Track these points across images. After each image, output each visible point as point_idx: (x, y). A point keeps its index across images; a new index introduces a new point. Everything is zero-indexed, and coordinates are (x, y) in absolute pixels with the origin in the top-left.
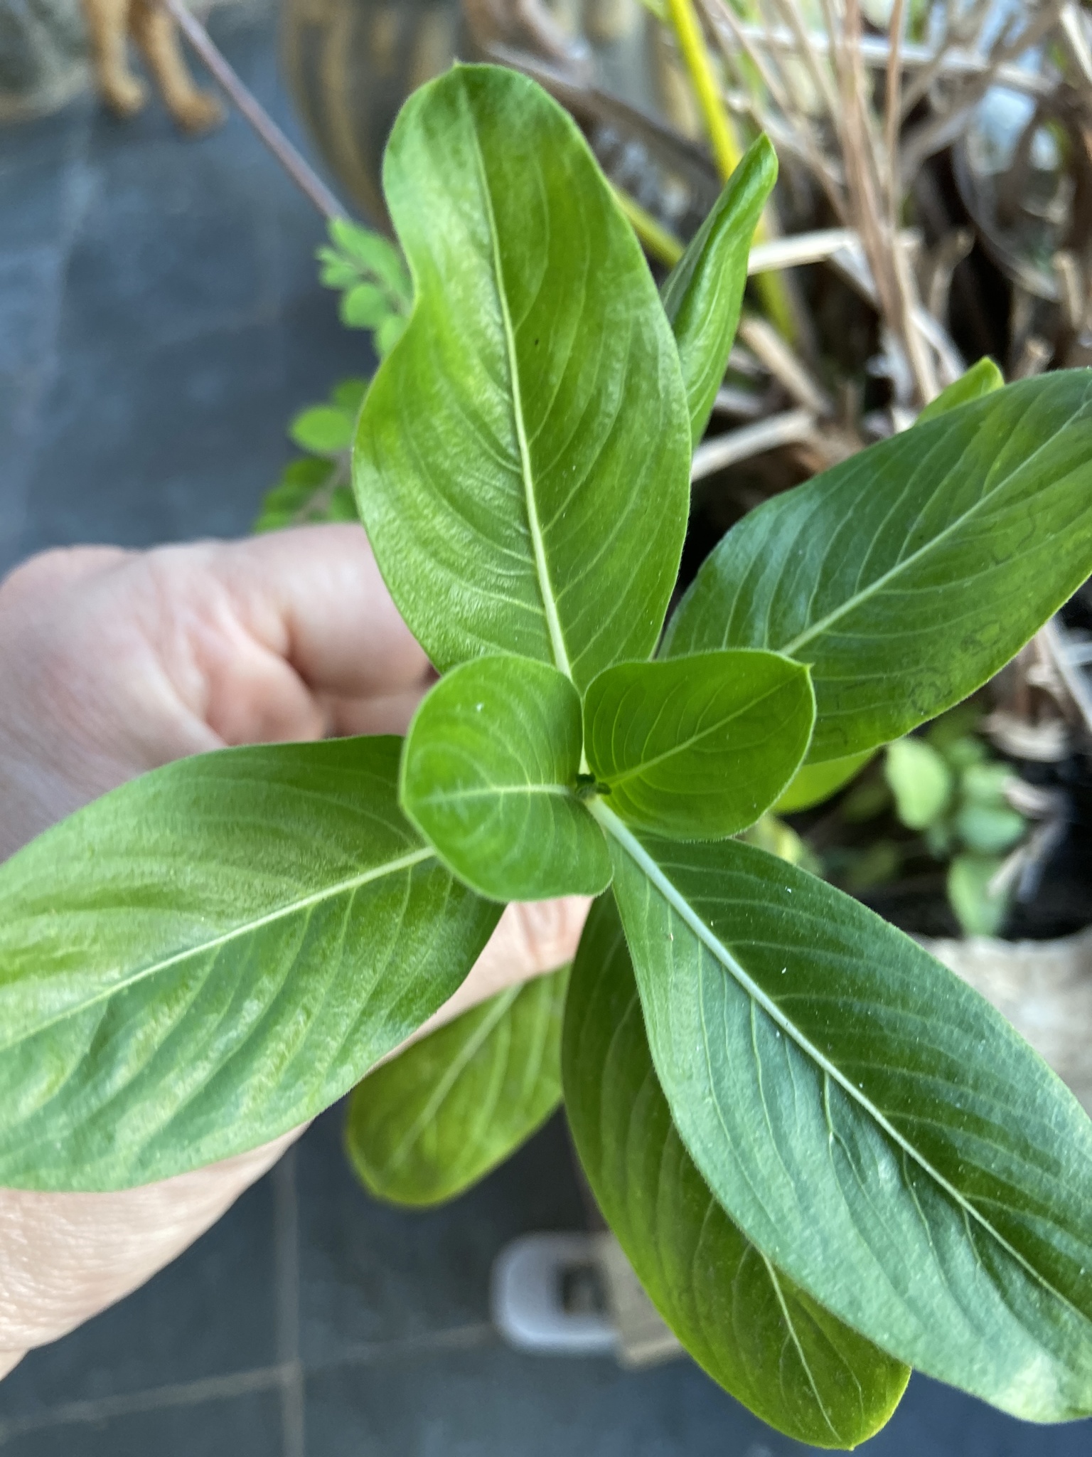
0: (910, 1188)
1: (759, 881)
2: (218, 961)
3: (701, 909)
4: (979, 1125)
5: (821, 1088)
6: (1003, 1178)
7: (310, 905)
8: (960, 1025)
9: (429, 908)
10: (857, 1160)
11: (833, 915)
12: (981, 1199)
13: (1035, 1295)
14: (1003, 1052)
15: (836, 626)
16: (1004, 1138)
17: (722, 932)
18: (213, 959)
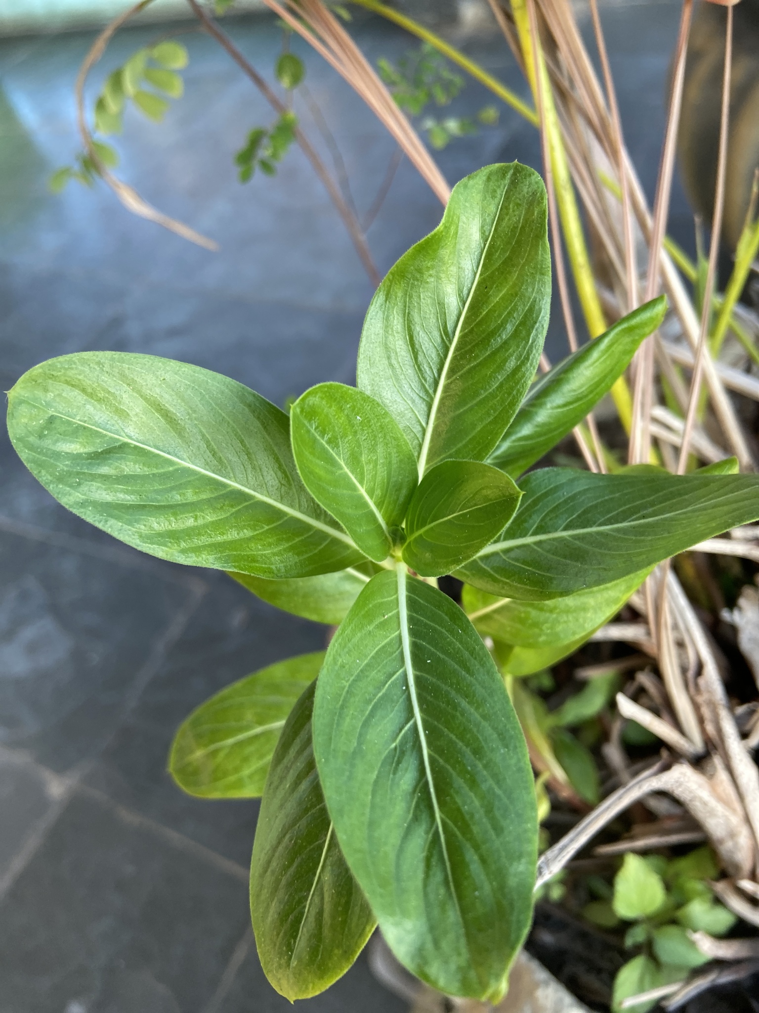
0: (416, 795)
1: (449, 620)
2: (177, 470)
3: (411, 619)
4: (473, 783)
5: (407, 723)
6: (467, 817)
7: (233, 486)
8: (499, 735)
9: (284, 536)
10: (399, 762)
11: (473, 653)
12: (448, 821)
13: (442, 891)
14: (513, 761)
15: (573, 537)
16: (482, 798)
17: (413, 632)
18: (176, 467)
